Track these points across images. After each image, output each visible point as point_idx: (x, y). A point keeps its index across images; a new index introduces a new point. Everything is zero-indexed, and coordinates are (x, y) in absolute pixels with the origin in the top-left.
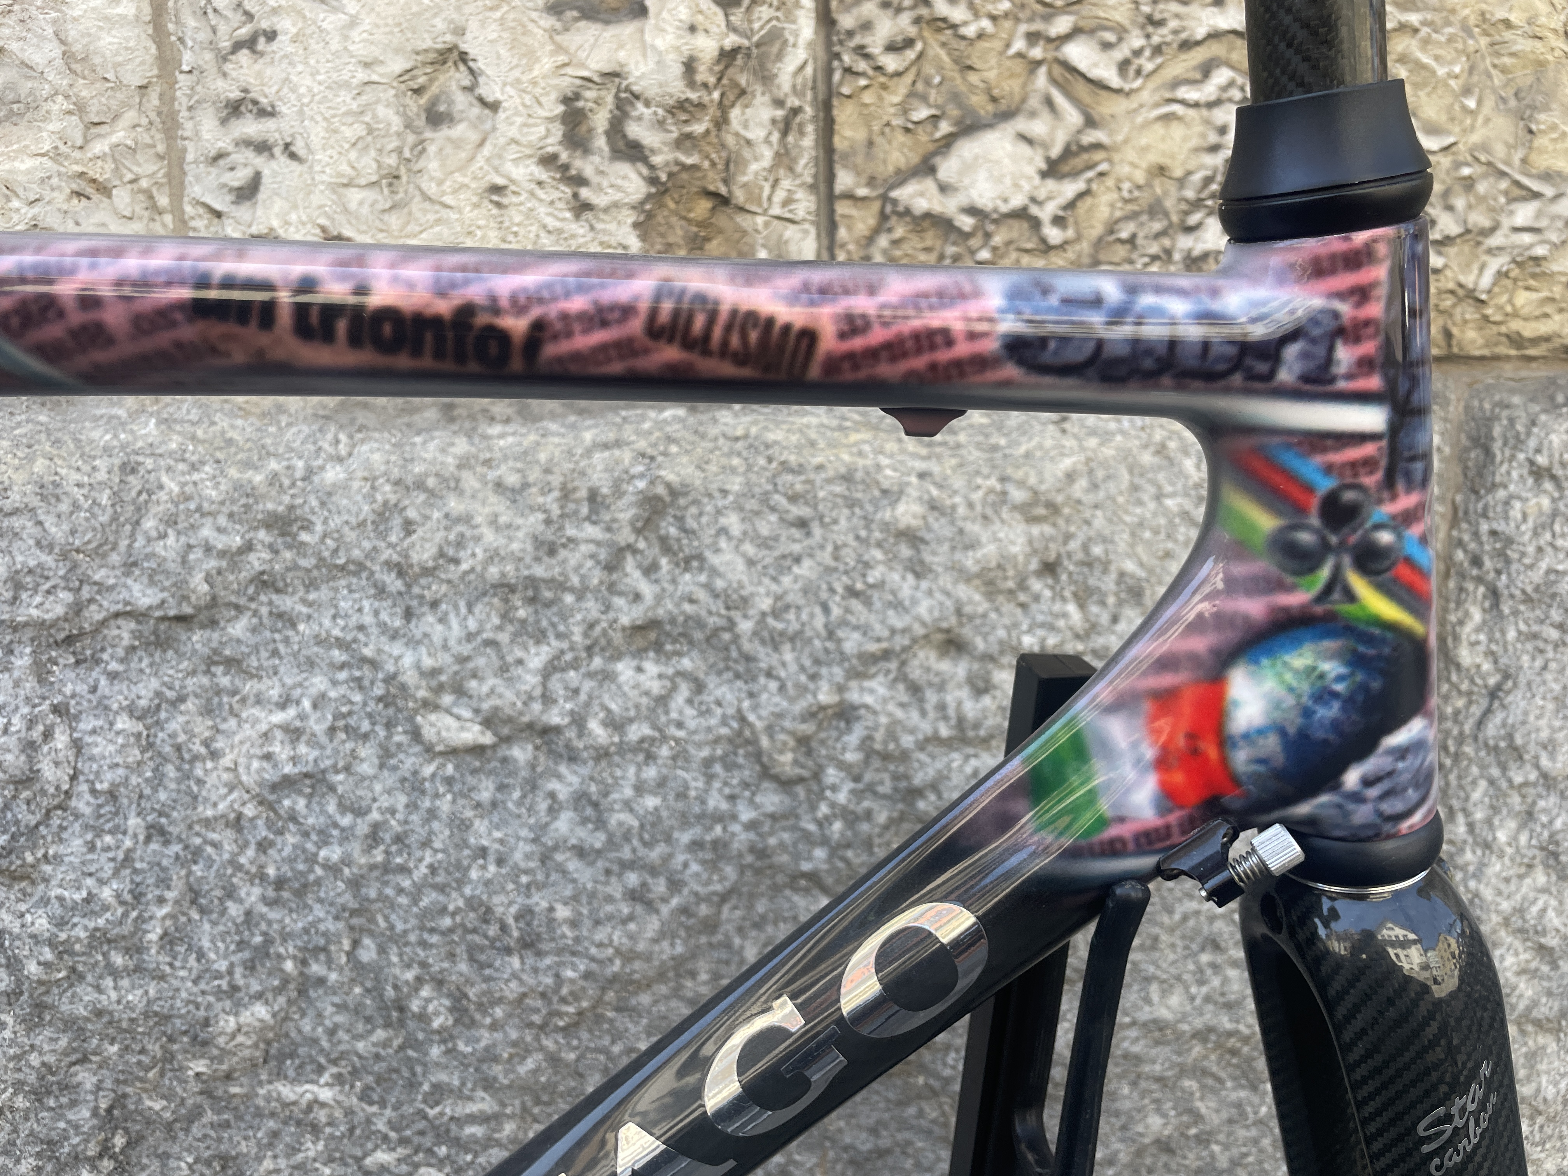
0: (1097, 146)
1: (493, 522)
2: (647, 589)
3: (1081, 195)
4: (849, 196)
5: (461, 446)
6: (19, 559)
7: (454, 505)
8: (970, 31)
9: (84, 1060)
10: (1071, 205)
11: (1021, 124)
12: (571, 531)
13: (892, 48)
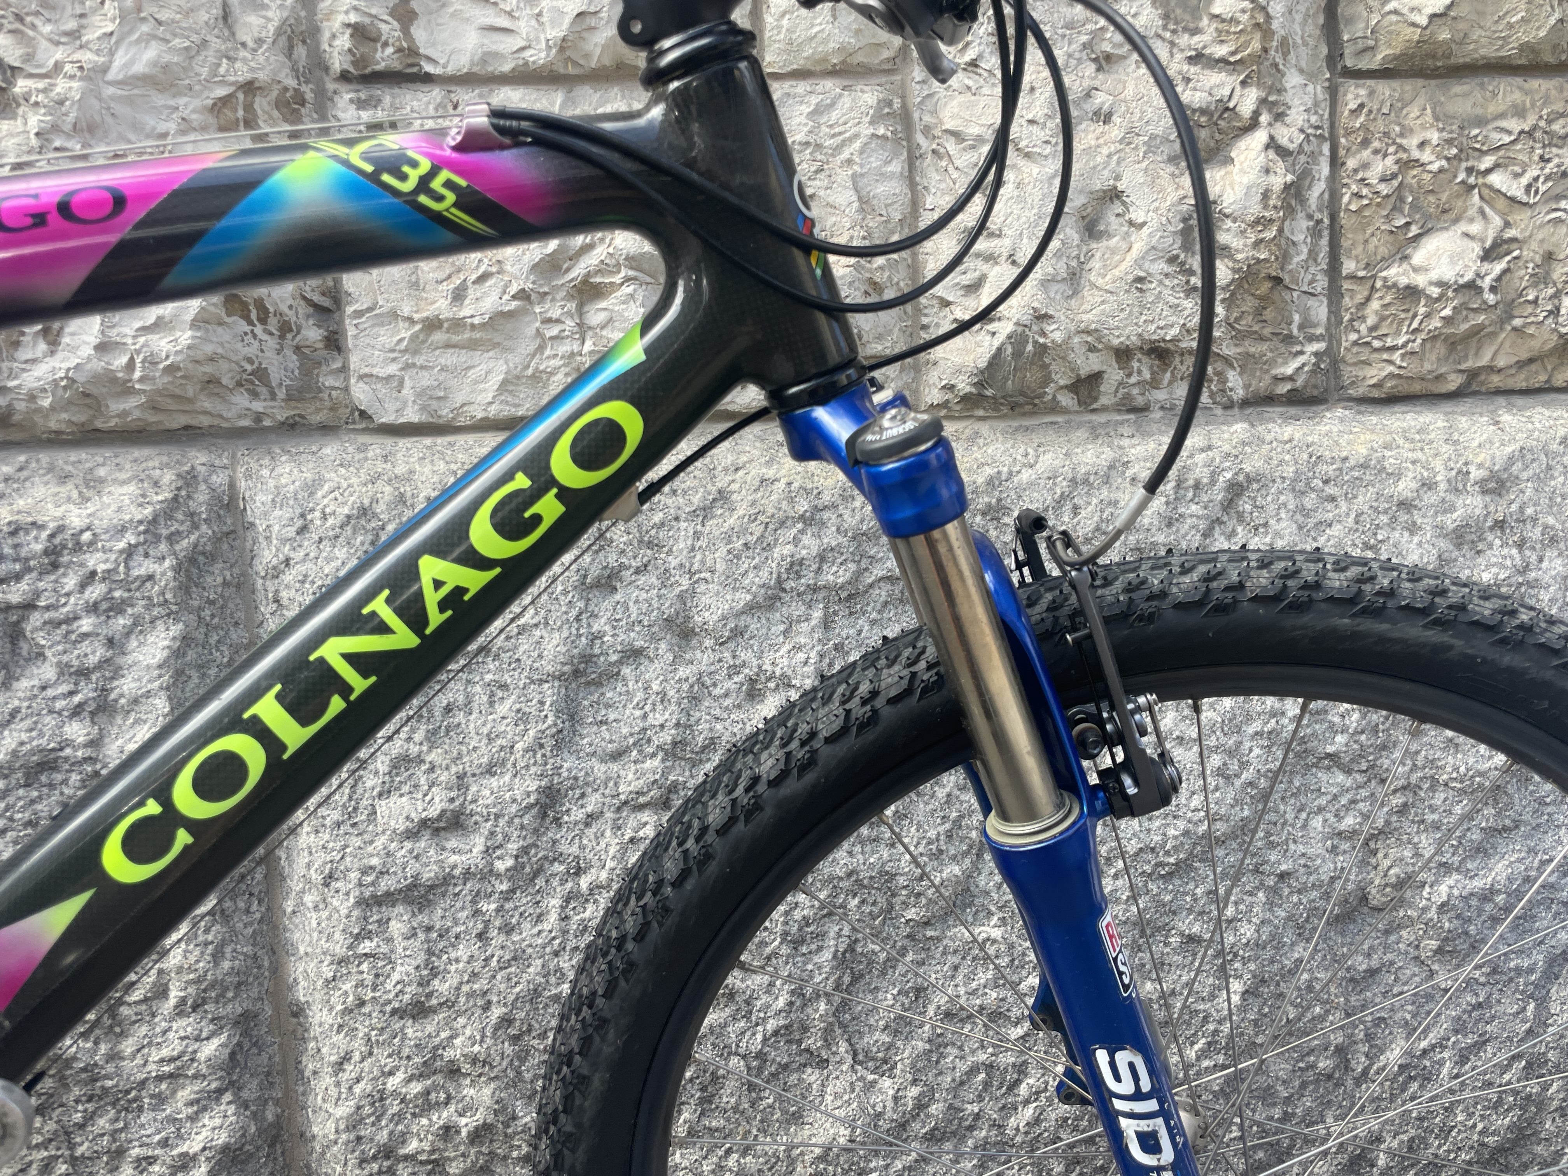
0: (1514, 240)
3: (1505, 272)
4: (1353, 277)
6: (826, 541)
11: (1463, 227)
12: (1182, 510)
13: (1383, 180)
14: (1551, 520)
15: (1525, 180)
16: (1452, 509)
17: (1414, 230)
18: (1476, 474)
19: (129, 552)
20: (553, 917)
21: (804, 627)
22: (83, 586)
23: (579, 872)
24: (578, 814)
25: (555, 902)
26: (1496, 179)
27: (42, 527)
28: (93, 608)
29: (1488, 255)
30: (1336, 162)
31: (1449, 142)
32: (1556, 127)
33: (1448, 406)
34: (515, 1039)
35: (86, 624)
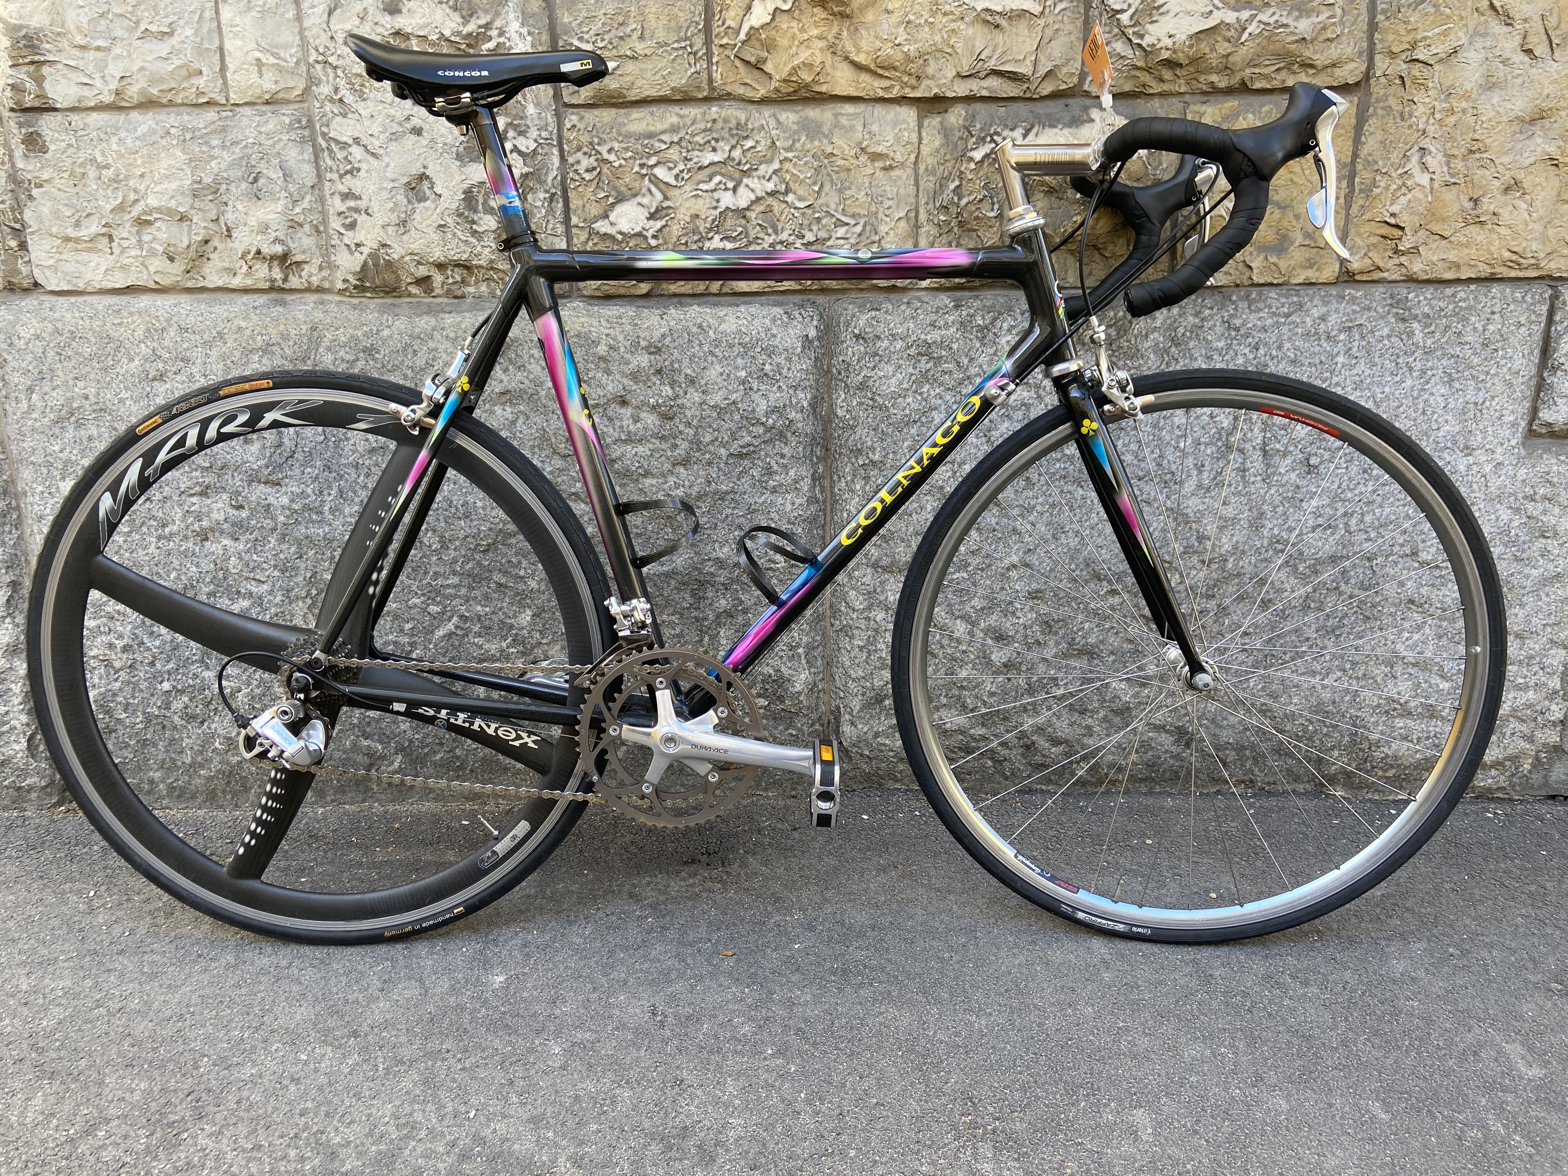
1: (446, 351)
2: (505, 378)
5: (433, 322)
7: (431, 345)
8: (616, 164)
9: (301, 557)
10: (660, 230)
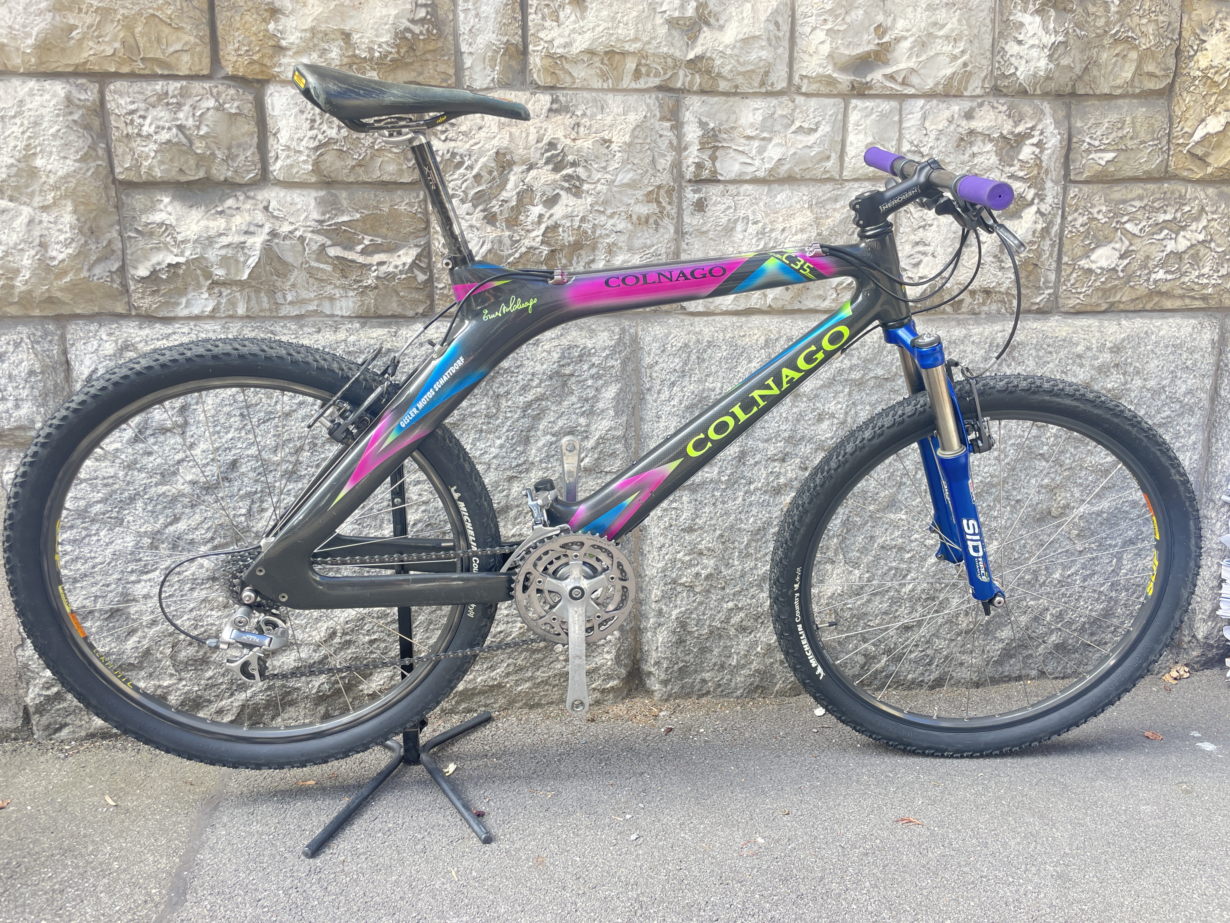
14: (1137, 365)
15: (1140, 227)
16: (1098, 359)
17: (1093, 246)
18: (1109, 345)
19: (607, 357)
20: (740, 499)
21: (841, 395)
22: (589, 369)
23: (750, 483)
24: (752, 461)
25: (741, 494)
26: (1128, 226)
27: (578, 347)
28: (592, 377)
29: (1122, 257)
30: (1063, 217)
31: (1110, 211)
32: (1156, 205)
33: (1101, 316)
34: (723, 543)
35: (590, 382)
